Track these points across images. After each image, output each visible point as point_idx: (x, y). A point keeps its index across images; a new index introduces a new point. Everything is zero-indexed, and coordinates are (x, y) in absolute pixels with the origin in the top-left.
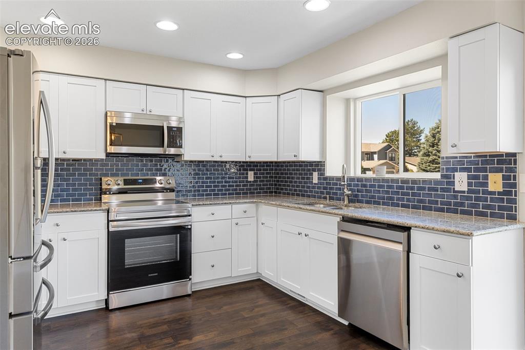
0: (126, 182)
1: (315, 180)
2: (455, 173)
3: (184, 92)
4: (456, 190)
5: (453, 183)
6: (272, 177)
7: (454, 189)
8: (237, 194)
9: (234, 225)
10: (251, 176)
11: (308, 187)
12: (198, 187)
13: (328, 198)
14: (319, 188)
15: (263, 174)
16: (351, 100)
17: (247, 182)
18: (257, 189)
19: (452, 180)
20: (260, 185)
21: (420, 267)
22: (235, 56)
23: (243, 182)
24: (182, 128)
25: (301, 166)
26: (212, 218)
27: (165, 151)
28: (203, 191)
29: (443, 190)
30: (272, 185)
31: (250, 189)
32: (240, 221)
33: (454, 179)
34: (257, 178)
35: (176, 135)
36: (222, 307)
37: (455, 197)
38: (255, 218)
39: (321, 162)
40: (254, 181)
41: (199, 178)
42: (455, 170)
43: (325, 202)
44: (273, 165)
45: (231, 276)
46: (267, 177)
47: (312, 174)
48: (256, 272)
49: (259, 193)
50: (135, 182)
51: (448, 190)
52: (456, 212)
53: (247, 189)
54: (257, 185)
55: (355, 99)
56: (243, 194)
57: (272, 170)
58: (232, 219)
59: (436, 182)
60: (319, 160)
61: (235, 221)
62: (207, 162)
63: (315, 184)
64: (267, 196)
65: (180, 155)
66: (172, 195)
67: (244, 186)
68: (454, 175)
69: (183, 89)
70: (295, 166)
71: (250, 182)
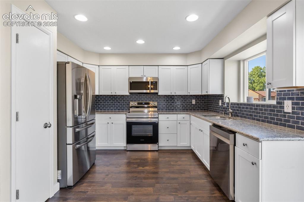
0: (138, 104)
1: (220, 105)
2: (285, 101)
3: (158, 67)
4: (285, 111)
5: (283, 107)
6: (205, 102)
7: (284, 111)
8: (186, 110)
9: (178, 123)
10: (194, 102)
11: (218, 108)
12: (168, 106)
13: (223, 113)
14: (222, 108)
15: (200, 101)
16: (241, 61)
17: (192, 104)
18: (197, 108)
19: (283, 105)
20: (199, 106)
21: (239, 155)
22: (177, 48)
23: (190, 104)
24: (157, 82)
25: (215, 97)
26: (167, 119)
27: (150, 91)
28: (170, 108)
29: (278, 111)
30: (205, 106)
31: (193, 108)
32: (181, 122)
33: (284, 105)
34: (197, 102)
35: (155, 84)
36: (165, 158)
37: (285, 116)
38: (189, 121)
39: (222, 95)
40: (195, 104)
41: (168, 102)
42: (284, 99)
43: (221, 116)
44: (206, 97)
45: (177, 146)
46: (202, 102)
47: (219, 101)
48: (189, 146)
49: (198, 110)
50: (141, 104)
51: (281, 112)
52: (284, 125)
53: (191, 108)
54: (197, 106)
55: (244, 60)
56: (190, 110)
57: (205, 99)
58: (177, 121)
59: (274, 106)
60: (222, 94)
61: (178, 122)
62: (168, 95)
63: (220, 106)
64: (202, 111)
65: (157, 93)
66: (156, 109)
67: (190, 106)
68: (284, 102)
69: (158, 66)
70: (213, 97)
71: (193, 104)
